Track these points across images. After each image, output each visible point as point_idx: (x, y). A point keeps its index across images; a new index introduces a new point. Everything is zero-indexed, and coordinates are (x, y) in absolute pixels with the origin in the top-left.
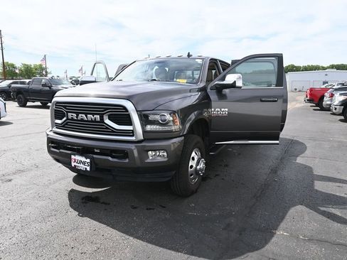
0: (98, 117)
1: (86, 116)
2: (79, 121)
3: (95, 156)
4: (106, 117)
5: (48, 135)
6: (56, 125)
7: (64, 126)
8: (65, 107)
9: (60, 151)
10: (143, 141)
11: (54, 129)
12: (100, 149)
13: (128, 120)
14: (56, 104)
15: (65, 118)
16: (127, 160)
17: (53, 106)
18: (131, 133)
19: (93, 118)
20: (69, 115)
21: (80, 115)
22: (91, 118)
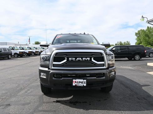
0: (89, 59)
1: (82, 59)
2: (77, 61)
4: (92, 59)
5: (50, 71)
6: (54, 65)
7: (63, 65)
8: (66, 55)
9: (63, 78)
10: (108, 68)
11: (53, 68)
12: (90, 74)
13: (102, 59)
14: (56, 54)
15: (65, 61)
16: (104, 78)
17: (54, 55)
18: (103, 65)
19: (86, 59)
20: (70, 59)
21: (78, 58)
22: (85, 59)
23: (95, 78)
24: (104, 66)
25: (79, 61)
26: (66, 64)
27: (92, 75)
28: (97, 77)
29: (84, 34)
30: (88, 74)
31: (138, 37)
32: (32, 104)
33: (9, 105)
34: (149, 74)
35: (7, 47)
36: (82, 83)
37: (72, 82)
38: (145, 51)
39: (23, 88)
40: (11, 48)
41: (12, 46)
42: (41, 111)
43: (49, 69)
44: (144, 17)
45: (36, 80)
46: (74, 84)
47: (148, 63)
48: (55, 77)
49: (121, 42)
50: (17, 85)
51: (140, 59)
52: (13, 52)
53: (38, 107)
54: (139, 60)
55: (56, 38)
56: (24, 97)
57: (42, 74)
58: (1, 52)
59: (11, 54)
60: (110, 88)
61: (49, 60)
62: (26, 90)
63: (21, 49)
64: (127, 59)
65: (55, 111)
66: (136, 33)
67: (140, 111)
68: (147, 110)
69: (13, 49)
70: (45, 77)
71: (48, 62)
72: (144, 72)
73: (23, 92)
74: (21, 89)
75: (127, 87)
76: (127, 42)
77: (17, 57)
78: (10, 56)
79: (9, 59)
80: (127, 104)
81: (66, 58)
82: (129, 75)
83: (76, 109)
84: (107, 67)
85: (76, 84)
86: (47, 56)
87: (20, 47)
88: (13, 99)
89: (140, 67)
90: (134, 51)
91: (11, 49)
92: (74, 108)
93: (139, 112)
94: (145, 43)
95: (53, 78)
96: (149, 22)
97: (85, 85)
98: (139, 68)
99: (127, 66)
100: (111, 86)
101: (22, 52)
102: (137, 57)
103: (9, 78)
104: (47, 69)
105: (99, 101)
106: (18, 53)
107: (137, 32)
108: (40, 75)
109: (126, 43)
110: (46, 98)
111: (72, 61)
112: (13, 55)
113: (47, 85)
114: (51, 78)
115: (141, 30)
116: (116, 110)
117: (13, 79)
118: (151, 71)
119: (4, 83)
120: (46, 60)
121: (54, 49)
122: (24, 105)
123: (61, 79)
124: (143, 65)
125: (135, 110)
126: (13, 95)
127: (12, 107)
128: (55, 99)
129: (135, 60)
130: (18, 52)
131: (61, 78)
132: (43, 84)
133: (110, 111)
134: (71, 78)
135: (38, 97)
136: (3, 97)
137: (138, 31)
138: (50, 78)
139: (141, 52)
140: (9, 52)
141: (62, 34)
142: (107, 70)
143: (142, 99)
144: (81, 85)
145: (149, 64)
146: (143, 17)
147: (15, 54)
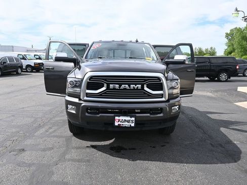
1: (129, 86)
2: (121, 90)
3: (137, 115)
4: (145, 86)
5: (82, 103)
6: (88, 95)
7: (101, 95)
8: (105, 80)
9: (100, 115)
10: (168, 101)
11: (86, 98)
12: (141, 109)
13: (160, 87)
14: (91, 78)
15: (104, 89)
16: (161, 115)
17: (87, 79)
18: (162, 96)
19: (136, 87)
20: (111, 86)
21: (123, 86)
22: (134, 87)
23: (149, 115)
24: (162, 98)
25: (125, 89)
26: (105, 93)
27: (143, 111)
28: (151, 114)
29: (137, 41)
30: (137, 109)
31: (230, 40)
32: (55, 149)
33: (23, 150)
34: (237, 106)
35: (14, 54)
36: (128, 121)
37: (114, 120)
38: (238, 67)
39: (41, 125)
40: (21, 57)
41: (23, 53)
42: (69, 160)
43: (80, 99)
44: (238, 10)
45: (62, 112)
46: (116, 124)
47: (238, 87)
48: (88, 113)
49: (200, 49)
50: (33, 119)
51: (227, 79)
52: (25, 63)
53: (64, 154)
54: (226, 81)
55: (92, 48)
56: (44, 139)
57: (70, 106)
58: (6, 63)
59: (21, 67)
60: (172, 129)
61: (80, 86)
62: (47, 127)
63: (37, 59)
64: (208, 79)
65: (88, 161)
66: (227, 34)
67: (211, 164)
68: (222, 163)
69: (24, 58)
70: (74, 112)
71: (78, 89)
72: (230, 102)
73: (42, 131)
74: (40, 127)
75: (198, 127)
76: (211, 48)
77: (32, 72)
78: (19, 71)
79: (18, 74)
80: (194, 153)
81: (105, 85)
82: (205, 107)
83: (119, 159)
84: (167, 99)
85: (119, 123)
86: (77, 80)
87: (35, 55)
88: (29, 142)
89: (226, 94)
90: (220, 66)
91: (21, 59)
92: (115, 157)
93: (208, 165)
94: (241, 51)
95: (87, 114)
96: (246, 19)
97: (133, 125)
98: (224, 95)
99: (205, 90)
100: (173, 125)
101: (39, 64)
102: (223, 76)
103: (21, 107)
104: (76, 100)
105: (154, 147)
106: (33, 65)
107: (229, 32)
108: (67, 108)
109: (209, 50)
110: (76, 141)
111: (114, 89)
112: (24, 67)
113: (77, 123)
114: (83, 113)
115: (236, 28)
116: (176, 162)
117: (26, 109)
118: (241, 101)
119: (13, 116)
120: (76, 86)
121: (88, 70)
122: (44, 150)
123: (98, 116)
124: (231, 90)
125: (204, 163)
126: (28, 134)
127: (28, 153)
128: (90, 143)
129: (219, 81)
130: (32, 63)
131: (98, 114)
132: (72, 121)
133: (168, 163)
134: (113, 115)
135: (64, 139)
136: (14, 139)
137: (231, 31)
138: (81, 114)
139: (230, 68)
140: (18, 63)
141: (100, 42)
142: (167, 104)
143: (217, 147)
144: (126, 124)
145: (240, 89)
146: (236, 10)
147: (28, 66)
